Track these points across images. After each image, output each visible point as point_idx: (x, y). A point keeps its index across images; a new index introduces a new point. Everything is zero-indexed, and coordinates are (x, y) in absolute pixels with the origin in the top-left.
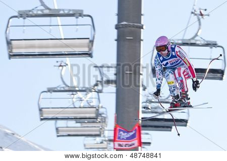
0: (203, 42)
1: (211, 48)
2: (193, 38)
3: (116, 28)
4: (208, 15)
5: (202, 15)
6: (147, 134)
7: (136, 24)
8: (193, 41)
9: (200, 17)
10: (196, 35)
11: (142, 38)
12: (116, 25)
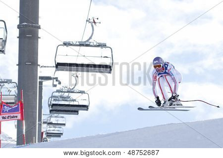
0: (95, 44)
1: (102, 48)
2: (88, 41)
3: (18, 28)
4: (100, 23)
5: (95, 22)
6: (63, 117)
7: (34, 25)
8: (87, 43)
9: (94, 24)
10: (90, 38)
11: (39, 36)
12: (18, 25)
